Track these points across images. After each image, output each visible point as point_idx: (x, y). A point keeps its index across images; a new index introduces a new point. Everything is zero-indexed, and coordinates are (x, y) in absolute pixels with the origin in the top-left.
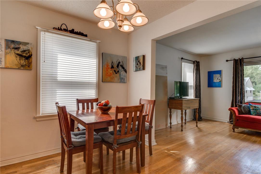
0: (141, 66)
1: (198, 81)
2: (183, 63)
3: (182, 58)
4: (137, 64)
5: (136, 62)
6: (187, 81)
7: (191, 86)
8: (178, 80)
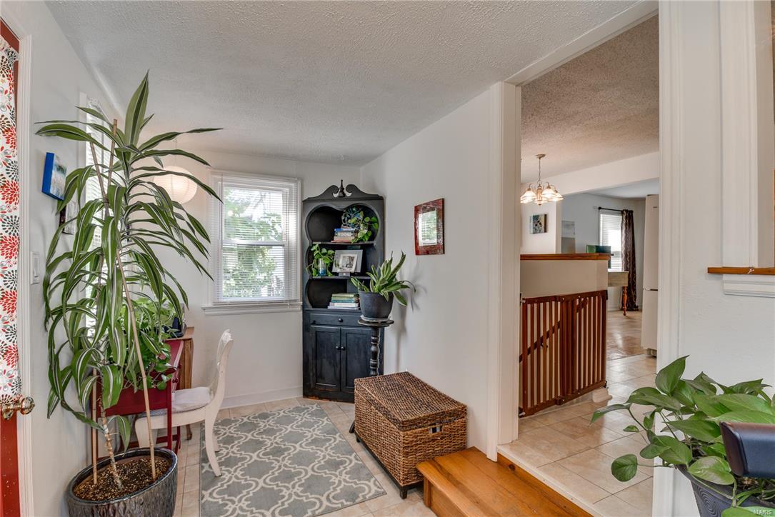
0: (543, 229)
1: (630, 243)
2: (601, 215)
3: (600, 208)
4: (536, 225)
5: (534, 222)
6: (609, 245)
7: (617, 253)
8: (595, 244)
